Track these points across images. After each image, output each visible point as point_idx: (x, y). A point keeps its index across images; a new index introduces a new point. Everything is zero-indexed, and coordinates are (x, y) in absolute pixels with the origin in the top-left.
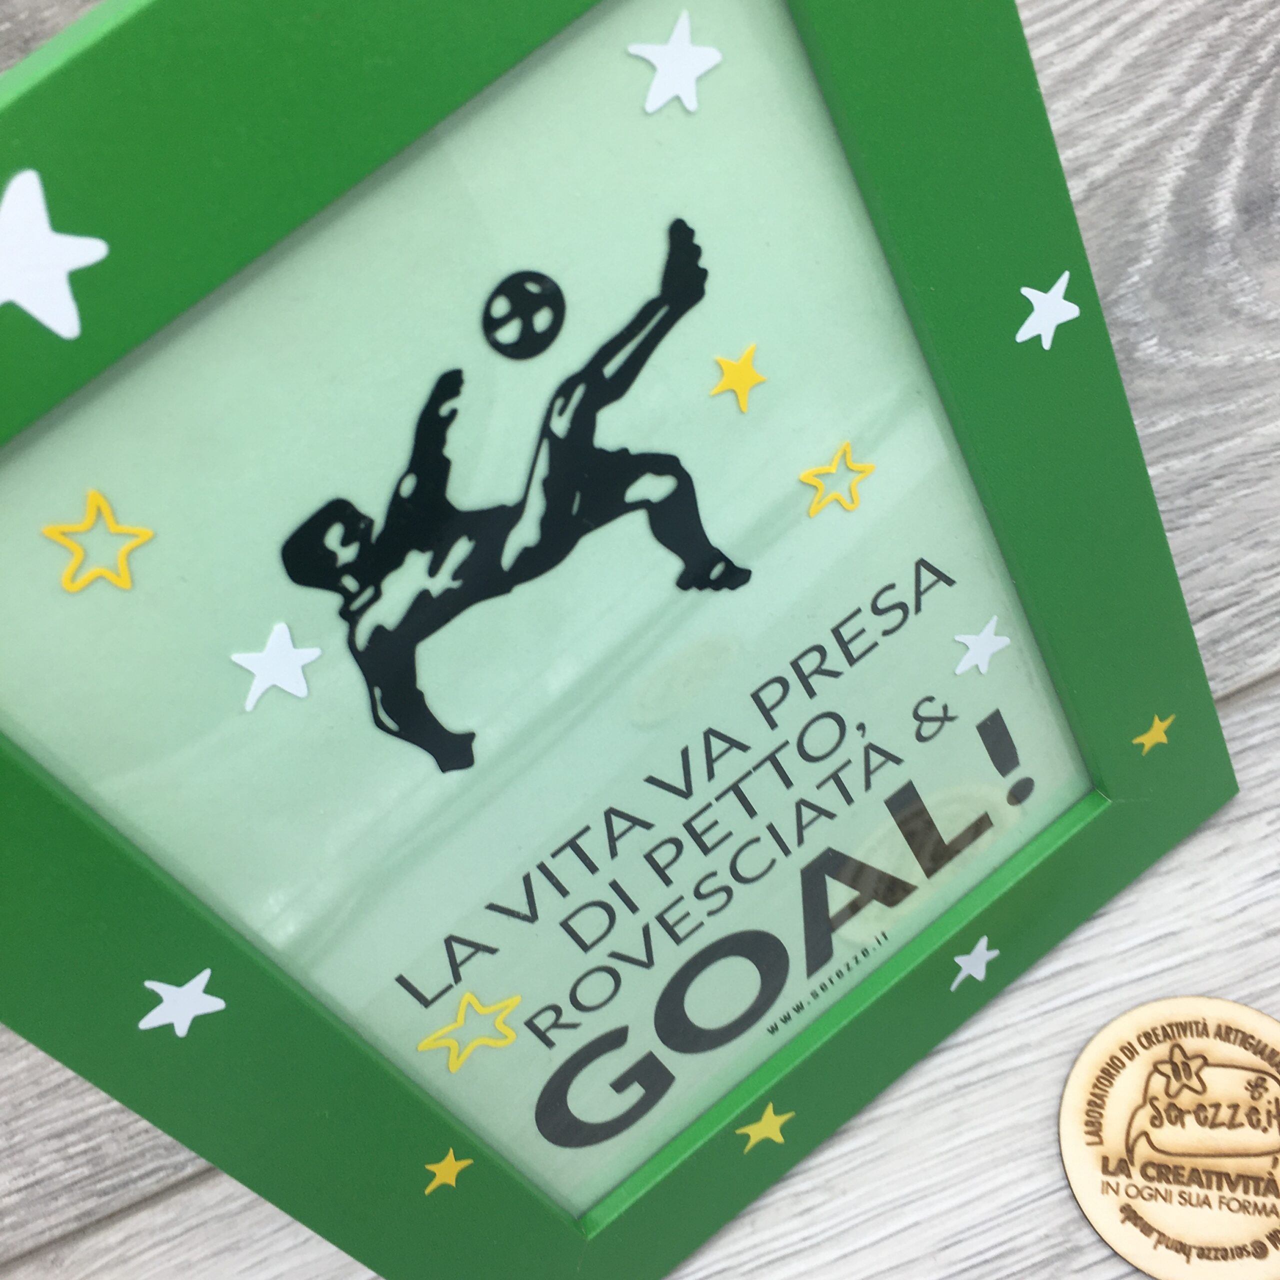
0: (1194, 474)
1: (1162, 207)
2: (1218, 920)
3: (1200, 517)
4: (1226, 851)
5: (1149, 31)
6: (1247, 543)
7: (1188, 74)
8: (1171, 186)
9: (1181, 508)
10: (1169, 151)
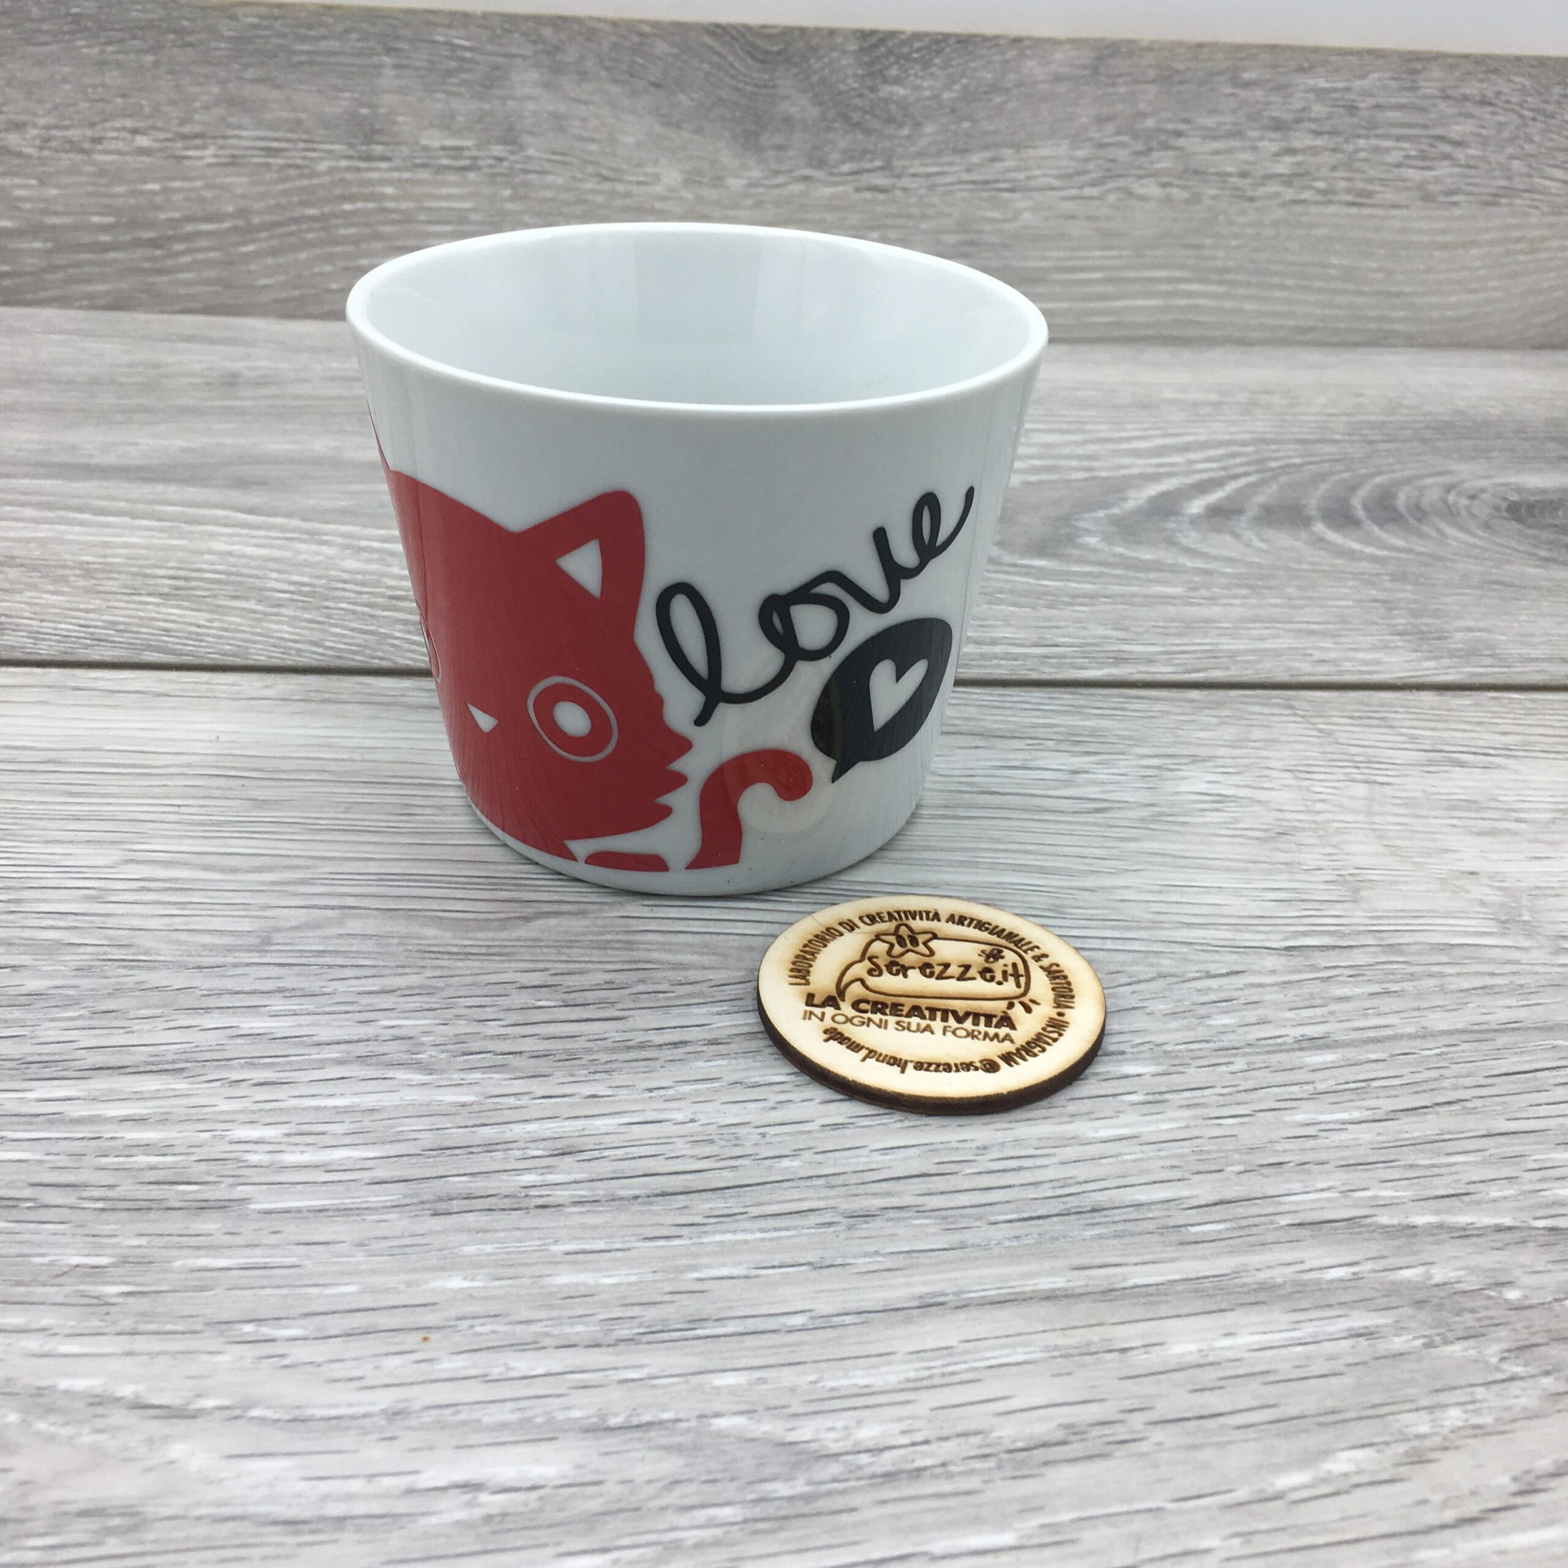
0: (1086, 592)
1: (1146, 495)
3: (1079, 609)
5: (1186, 439)
6: (1109, 627)
7: (1205, 458)
8: (1160, 490)
9: (1065, 602)
10: (1169, 479)
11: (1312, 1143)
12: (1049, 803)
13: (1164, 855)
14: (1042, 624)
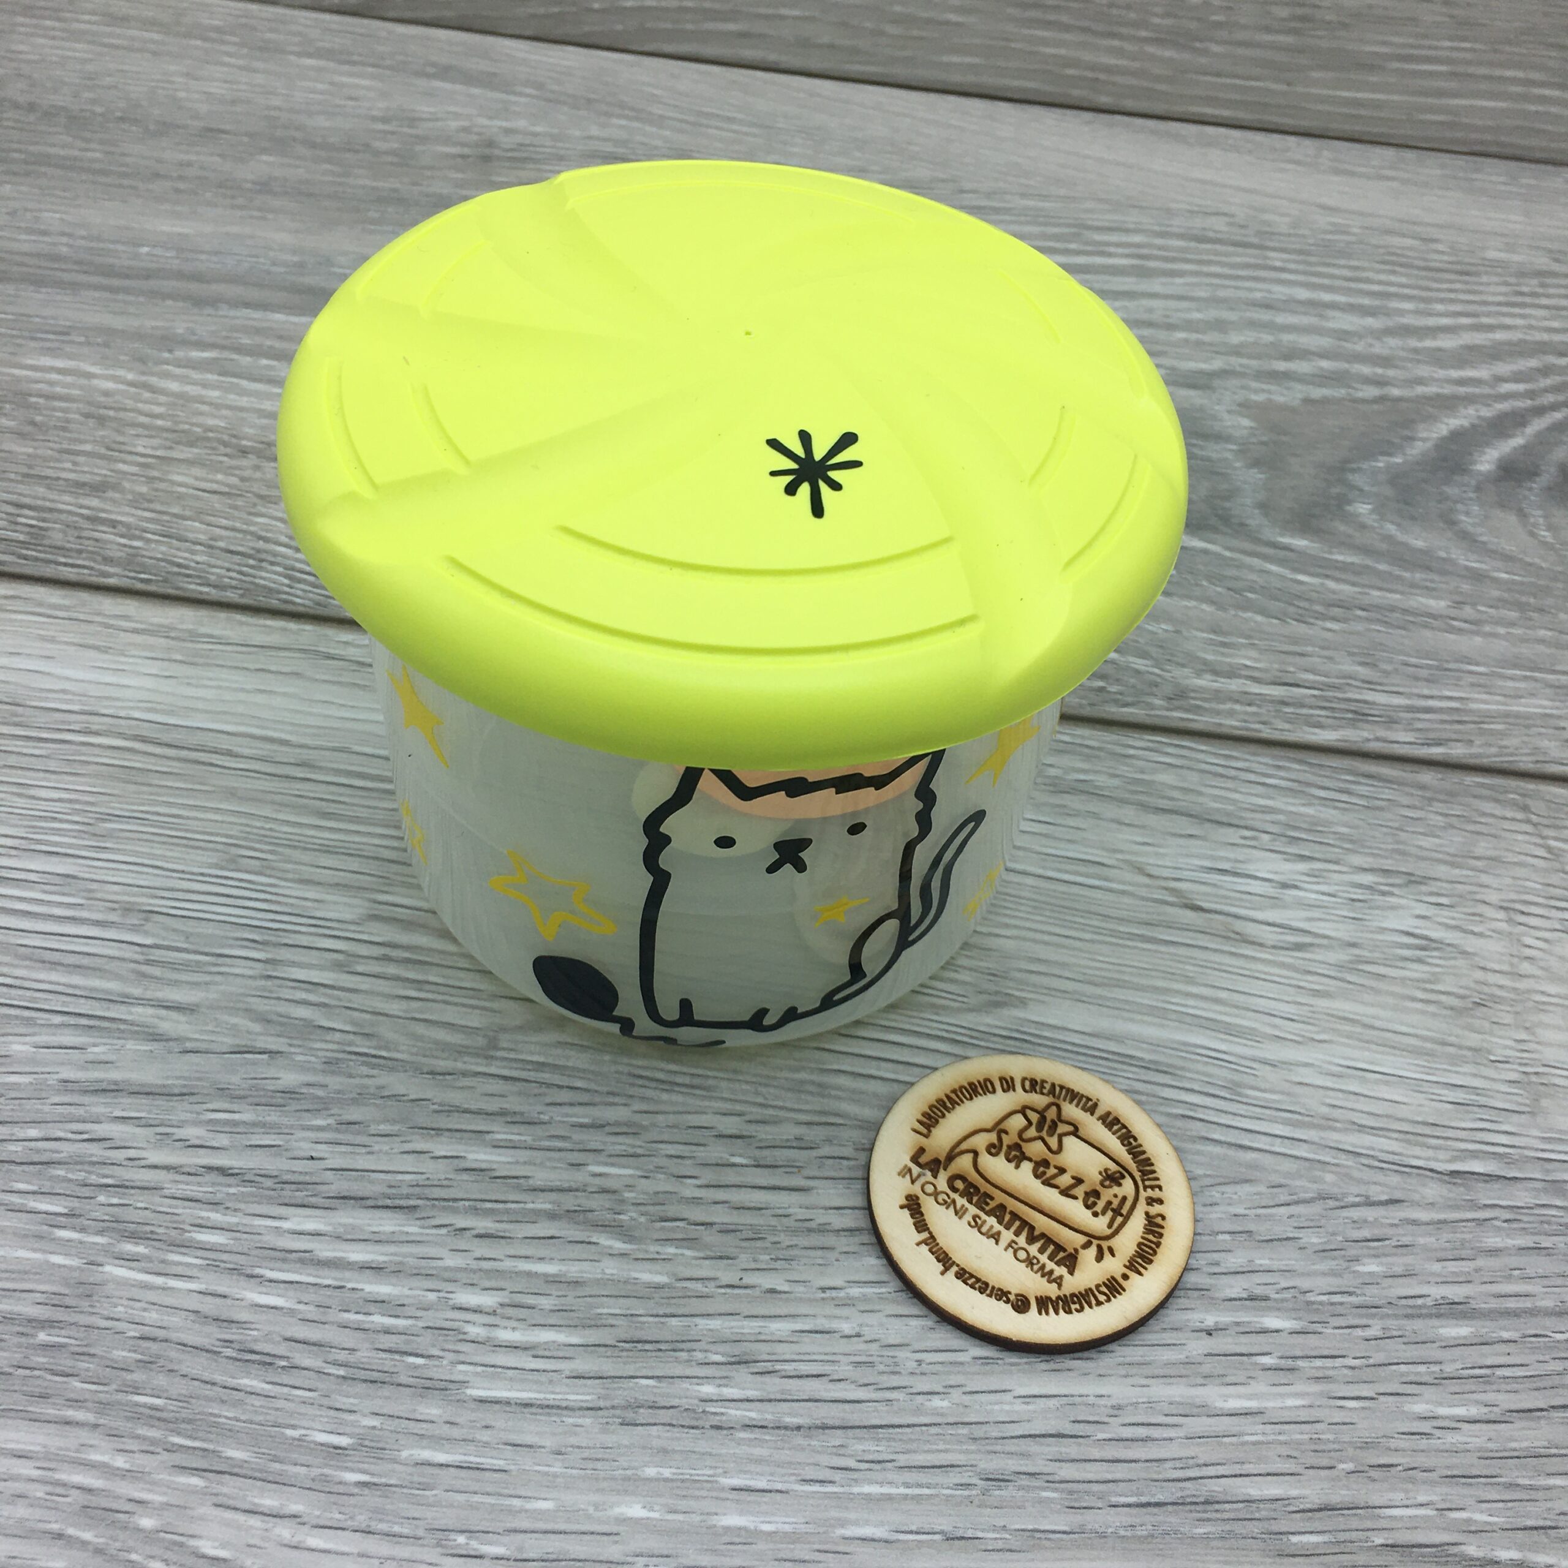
0: (1343, 598)
1: (1435, 435)
2: (1150, 876)
3: (1329, 625)
4: (1191, 836)
5: (1499, 336)
6: (1358, 659)
7: (1514, 373)
8: (1452, 427)
9: (1316, 612)
10: (1465, 408)
11: (1424, 1443)
12: (1250, 929)
13: (1352, 1021)
14: (1286, 648)
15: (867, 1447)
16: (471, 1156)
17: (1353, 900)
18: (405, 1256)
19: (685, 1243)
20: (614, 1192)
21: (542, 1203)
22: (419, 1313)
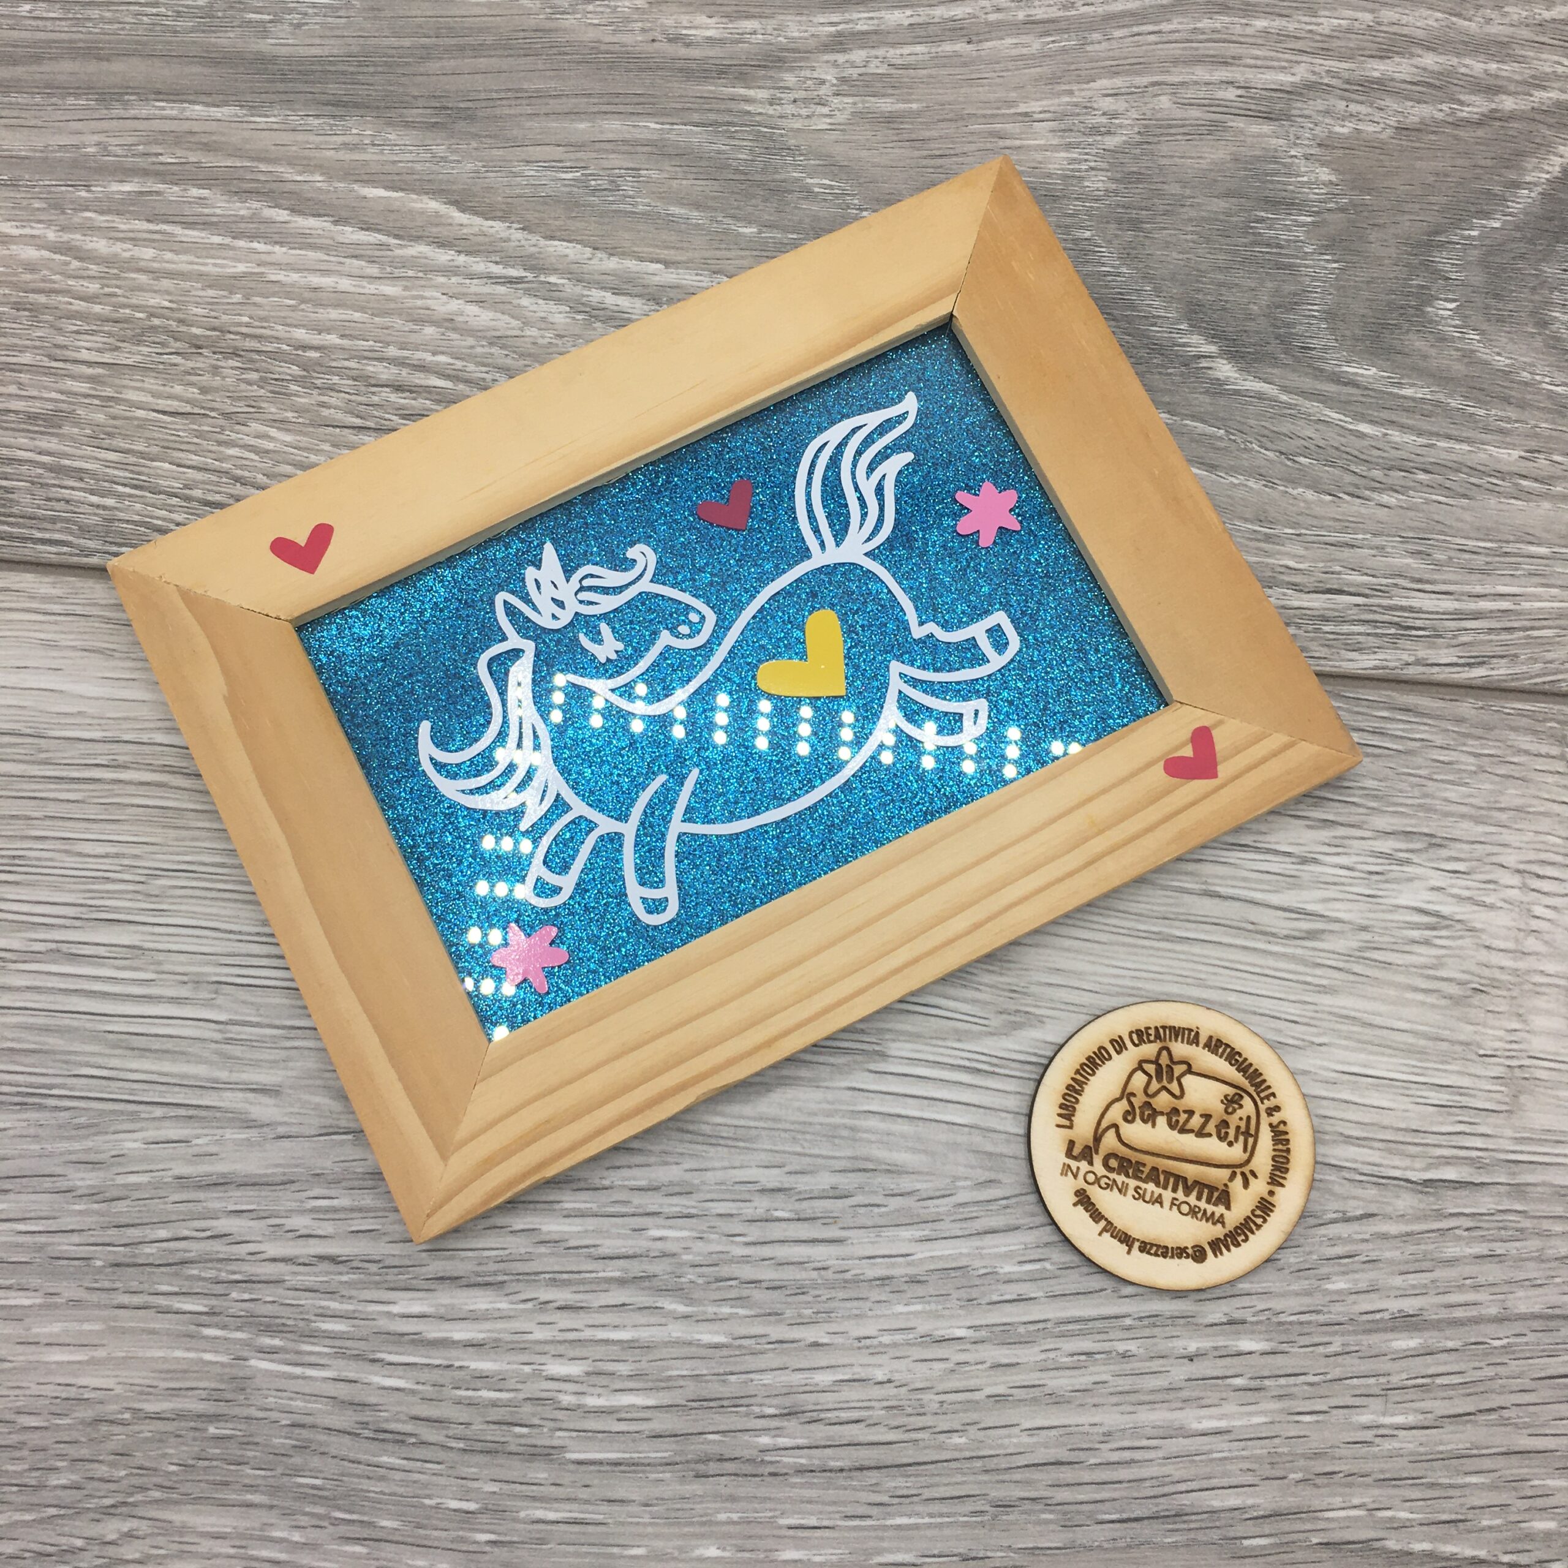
0: (1405, 456)
6: (1409, 547)
15: (898, 1483)
16: (545, 1228)
17: (1371, 873)
18: (499, 1331)
19: (739, 1302)
20: (674, 1255)
21: (612, 1271)
22: (519, 1386)
